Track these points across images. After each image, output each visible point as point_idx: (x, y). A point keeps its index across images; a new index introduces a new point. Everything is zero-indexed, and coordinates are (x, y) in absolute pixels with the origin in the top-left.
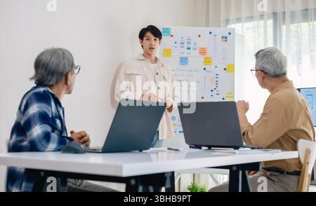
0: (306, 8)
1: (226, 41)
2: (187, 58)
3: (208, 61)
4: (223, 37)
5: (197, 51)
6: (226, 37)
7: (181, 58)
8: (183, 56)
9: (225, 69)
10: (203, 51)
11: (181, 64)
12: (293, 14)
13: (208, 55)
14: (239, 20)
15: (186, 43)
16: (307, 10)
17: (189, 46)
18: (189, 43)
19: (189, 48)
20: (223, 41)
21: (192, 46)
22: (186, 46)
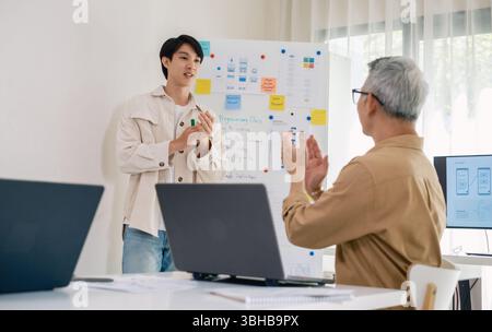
0: (461, 9)
1: (312, 66)
2: (238, 98)
3: (277, 103)
4: (306, 60)
5: (258, 84)
6: (312, 60)
7: (228, 97)
8: (232, 92)
9: (309, 118)
10: (268, 85)
11: (227, 108)
12: (438, 21)
13: (278, 92)
14: (342, 31)
15: (237, 70)
16: (463, 13)
17: (243, 75)
18: (243, 70)
19: (243, 80)
20: (305, 66)
21: (248, 75)
22: (237, 74)
